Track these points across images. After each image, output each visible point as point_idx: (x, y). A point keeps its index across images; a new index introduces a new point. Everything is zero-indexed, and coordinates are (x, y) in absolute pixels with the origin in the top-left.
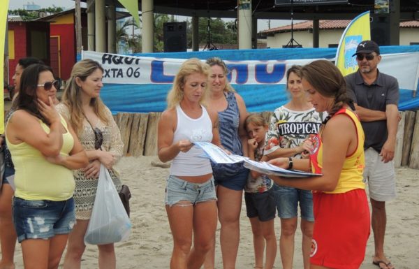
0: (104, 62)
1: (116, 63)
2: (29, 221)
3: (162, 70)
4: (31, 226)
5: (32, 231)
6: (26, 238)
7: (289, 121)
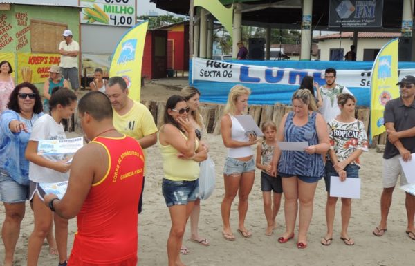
0: (207, 66)
1: (216, 67)
2: (175, 194)
3: (248, 74)
4: (176, 197)
5: (177, 200)
6: (174, 204)
7: (338, 128)
